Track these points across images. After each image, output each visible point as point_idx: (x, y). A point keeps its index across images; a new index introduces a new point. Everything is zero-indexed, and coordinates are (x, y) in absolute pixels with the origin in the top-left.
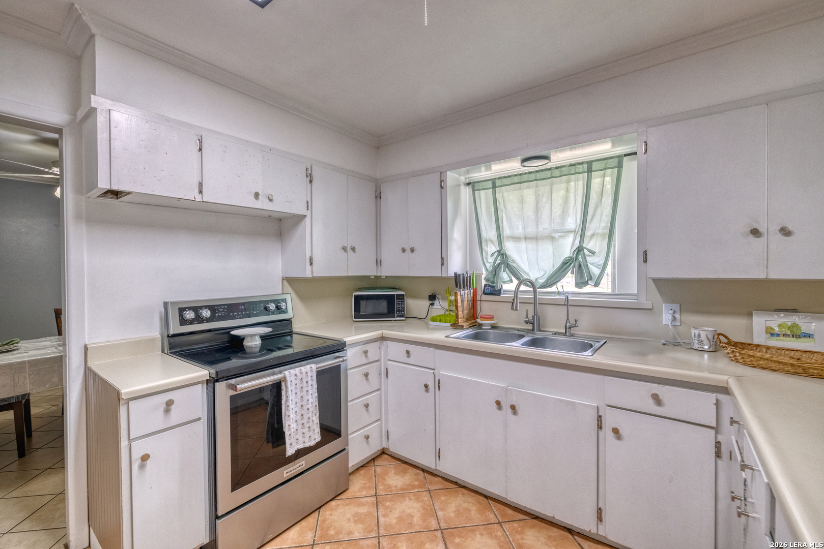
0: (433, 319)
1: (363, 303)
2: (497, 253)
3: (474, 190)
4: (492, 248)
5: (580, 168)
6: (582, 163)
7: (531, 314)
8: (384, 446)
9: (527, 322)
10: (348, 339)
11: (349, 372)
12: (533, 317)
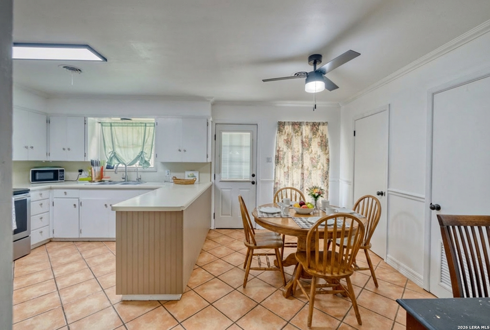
0: (80, 180)
1: (37, 174)
2: (111, 153)
3: (102, 126)
4: (110, 150)
5: (142, 125)
6: (143, 123)
7: (125, 175)
8: (51, 237)
9: (123, 178)
10: (31, 188)
11: (31, 203)
12: (125, 176)
